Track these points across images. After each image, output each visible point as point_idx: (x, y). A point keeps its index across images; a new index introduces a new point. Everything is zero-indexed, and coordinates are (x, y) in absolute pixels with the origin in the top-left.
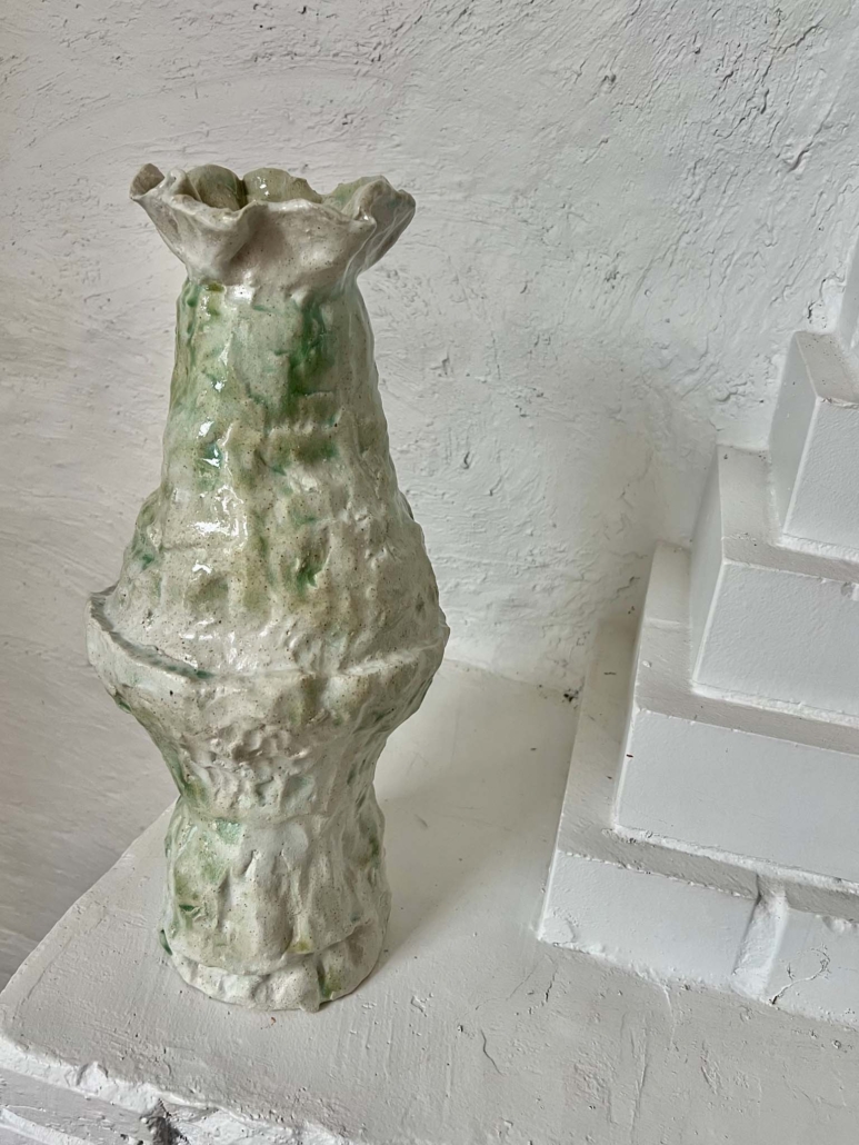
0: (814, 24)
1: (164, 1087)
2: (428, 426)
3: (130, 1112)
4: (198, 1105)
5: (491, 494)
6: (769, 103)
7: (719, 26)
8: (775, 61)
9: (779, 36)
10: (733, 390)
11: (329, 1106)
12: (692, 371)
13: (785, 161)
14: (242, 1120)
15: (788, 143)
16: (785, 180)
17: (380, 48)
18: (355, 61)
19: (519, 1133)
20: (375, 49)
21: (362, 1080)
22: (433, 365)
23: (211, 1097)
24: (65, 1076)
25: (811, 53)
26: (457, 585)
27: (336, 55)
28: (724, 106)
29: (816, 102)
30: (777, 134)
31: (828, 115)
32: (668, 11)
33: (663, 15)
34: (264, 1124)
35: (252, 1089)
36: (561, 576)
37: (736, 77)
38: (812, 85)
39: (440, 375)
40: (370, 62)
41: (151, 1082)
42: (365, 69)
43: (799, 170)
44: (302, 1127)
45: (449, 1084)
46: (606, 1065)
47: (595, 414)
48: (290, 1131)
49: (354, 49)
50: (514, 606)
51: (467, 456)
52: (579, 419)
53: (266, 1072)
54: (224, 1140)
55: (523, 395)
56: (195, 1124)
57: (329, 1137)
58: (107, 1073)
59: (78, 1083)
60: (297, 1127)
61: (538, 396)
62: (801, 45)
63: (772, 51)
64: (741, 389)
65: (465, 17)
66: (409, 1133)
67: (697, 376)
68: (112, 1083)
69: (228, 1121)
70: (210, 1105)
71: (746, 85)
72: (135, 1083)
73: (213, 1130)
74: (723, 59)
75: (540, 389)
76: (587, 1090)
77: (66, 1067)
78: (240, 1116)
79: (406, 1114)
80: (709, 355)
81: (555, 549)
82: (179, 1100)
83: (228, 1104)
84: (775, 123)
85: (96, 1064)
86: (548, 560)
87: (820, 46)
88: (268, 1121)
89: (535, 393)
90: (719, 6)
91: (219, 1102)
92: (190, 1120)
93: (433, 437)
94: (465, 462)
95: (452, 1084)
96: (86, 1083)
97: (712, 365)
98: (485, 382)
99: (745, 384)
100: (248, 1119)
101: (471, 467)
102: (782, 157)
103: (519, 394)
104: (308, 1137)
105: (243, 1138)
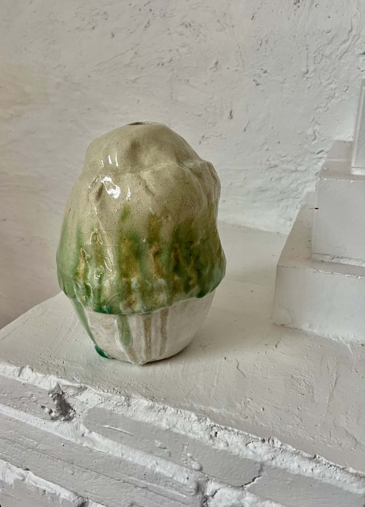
1: (60, 377)
2: (211, 99)
3: (44, 390)
4: (77, 385)
5: (245, 130)
11: (146, 388)
12: (345, 42)
14: (98, 392)
19: (256, 404)
21: (166, 377)
22: (211, 67)
23: (83, 381)
24: (13, 372)
26: (231, 184)
34: (110, 394)
35: (106, 379)
36: (284, 171)
39: (215, 72)
41: (54, 375)
44: (130, 397)
45: (216, 381)
46: (311, 377)
47: (295, 76)
48: (123, 398)
50: (262, 191)
51: (231, 112)
52: (286, 81)
53: (114, 373)
54: (91, 406)
55: (256, 73)
56: (76, 397)
57: (145, 401)
58: (33, 370)
59: (19, 376)
60: (127, 396)
61: (265, 72)
66: (190, 401)
67: (348, 43)
68: (35, 375)
69: (92, 395)
70: (82, 385)
72: (46, 375)
73: (85, 400)
75: (265, 69)
76: (299, 386)
77: (13, 368)
78: (98, 390)
79: (189, 393)
80: (353, 31)
81: (280, 155)
82: (68, 383)
83: (92, 385)
85: (28, 366)
86: (277, 162)
88: (112, 393)
89: (263, 71)
91: (87, 384)
92: (73, 396)
93: (214, 104)
94: (230, 115)
95: (217, 381)
96: (23, 376)
97: (355, 36)
98: (237, 70)
100: (102, 392)
101: (234, 117)
103: (254, 73)
104: (133, 402)
105: (100, 404)
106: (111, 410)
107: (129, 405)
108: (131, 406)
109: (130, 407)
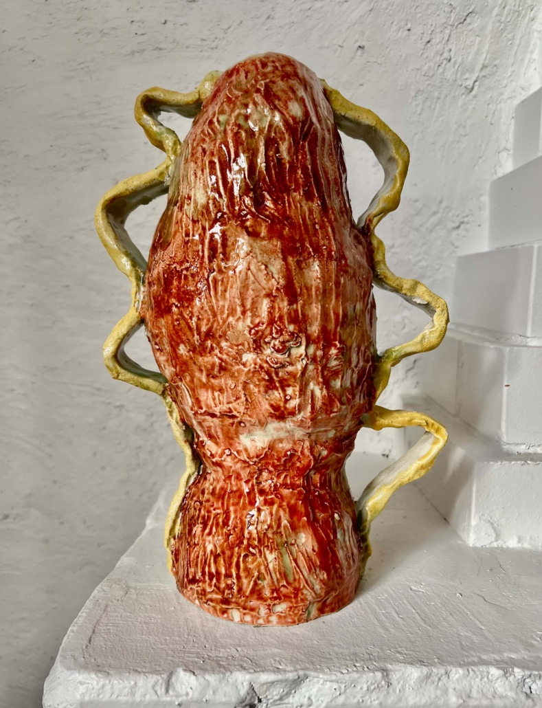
0: (470, 11)
1: (252, 670)
3: (225, 703)
6: (452, 56)
7: (419, 15)
8: (452, 32)
9: (452, 19)
10: (462, 220)
11: (399, 652)
13: (466, 87)
14: (333, 676)
15: (465, 77)
16: (467, 98)
17: (217, 41)
18: (201, 49)
20: (213, 41)
24: (153, 687)
25: (470, 27)
27: (187, 47)
28: (428, 59)
29: (478, 53)
30: (459, 73)
31: (485, 60)
32: (390, 8)
33: (387, 11)
37: (433, 42)
38: (473, 45)
40: (210, 50)
41: (238, 670)
42: (207, 54)
43: (474, 92)
44: (388, 670)
45: (478, 622)
48: (378, 675)
49: (199, 43)
58: (194, 673)
59: (167, 691)
60: (383, 670)
62: (465, 22)
63: (450, 27)
64: (466, 220)
65: (269, 21)
67: (438, 216)
68: (202, 680)
69: (319, 686)
70: (301, 673)
71: (438, 46)
72: (224, 674)
73: (305, 701)
74: (423, 33)
77: (153, 679)
78: (331, 674)
79: (461, 644)
80: (444, 201)
82: (270, 678)
83: (317, 669)
84: (457, 66)
85: (181, 669)
87: (476, 23)
88: (357, 671)
90: (417, 4)
95: (480, 622)
96: (175, 690)
99: (467, 216)
102: (463, 86)
104: (394, 677)
105: (337, 697)
106: (358, 701)
107: (389, 684)
108: (393, 684)
109: (390, 687)
